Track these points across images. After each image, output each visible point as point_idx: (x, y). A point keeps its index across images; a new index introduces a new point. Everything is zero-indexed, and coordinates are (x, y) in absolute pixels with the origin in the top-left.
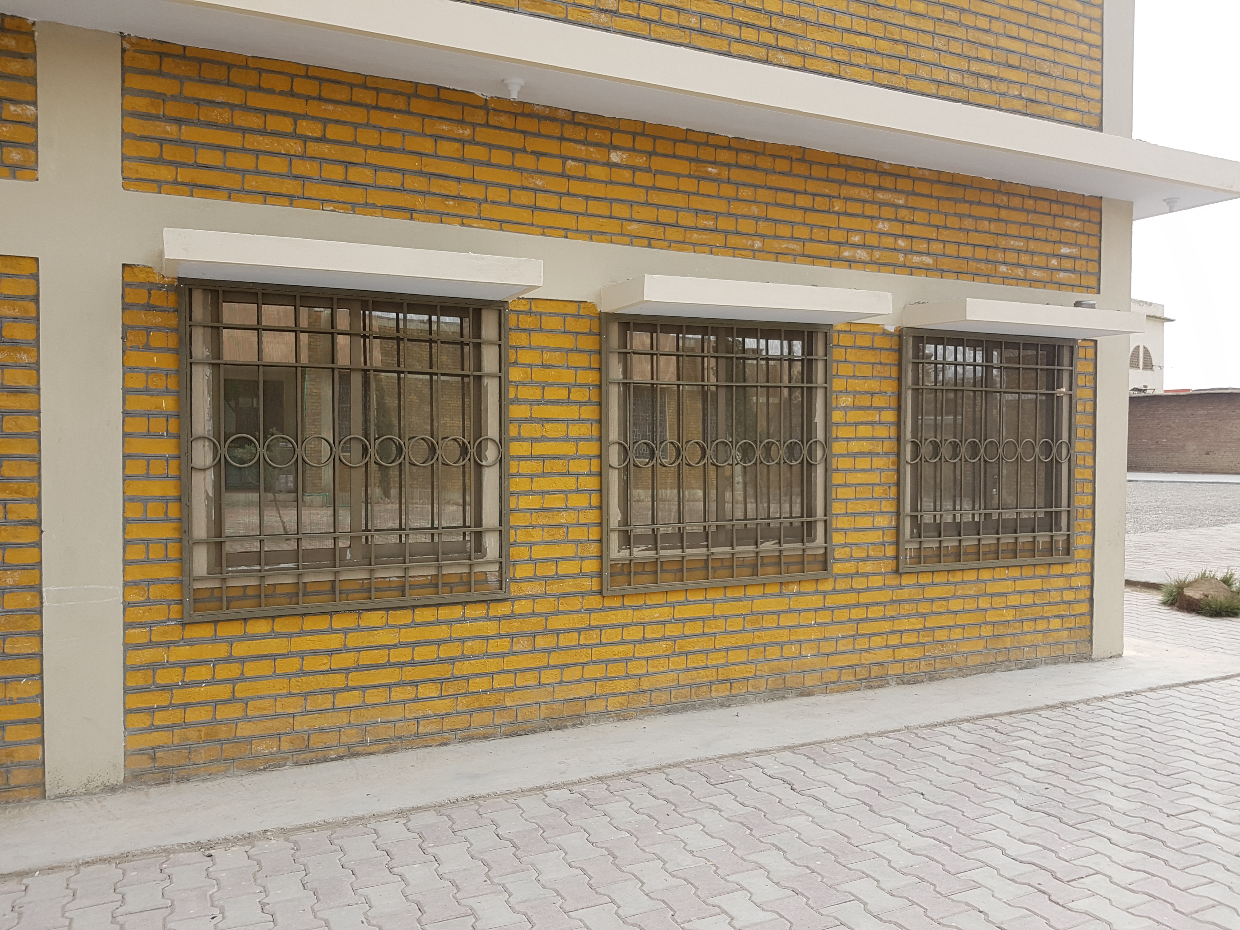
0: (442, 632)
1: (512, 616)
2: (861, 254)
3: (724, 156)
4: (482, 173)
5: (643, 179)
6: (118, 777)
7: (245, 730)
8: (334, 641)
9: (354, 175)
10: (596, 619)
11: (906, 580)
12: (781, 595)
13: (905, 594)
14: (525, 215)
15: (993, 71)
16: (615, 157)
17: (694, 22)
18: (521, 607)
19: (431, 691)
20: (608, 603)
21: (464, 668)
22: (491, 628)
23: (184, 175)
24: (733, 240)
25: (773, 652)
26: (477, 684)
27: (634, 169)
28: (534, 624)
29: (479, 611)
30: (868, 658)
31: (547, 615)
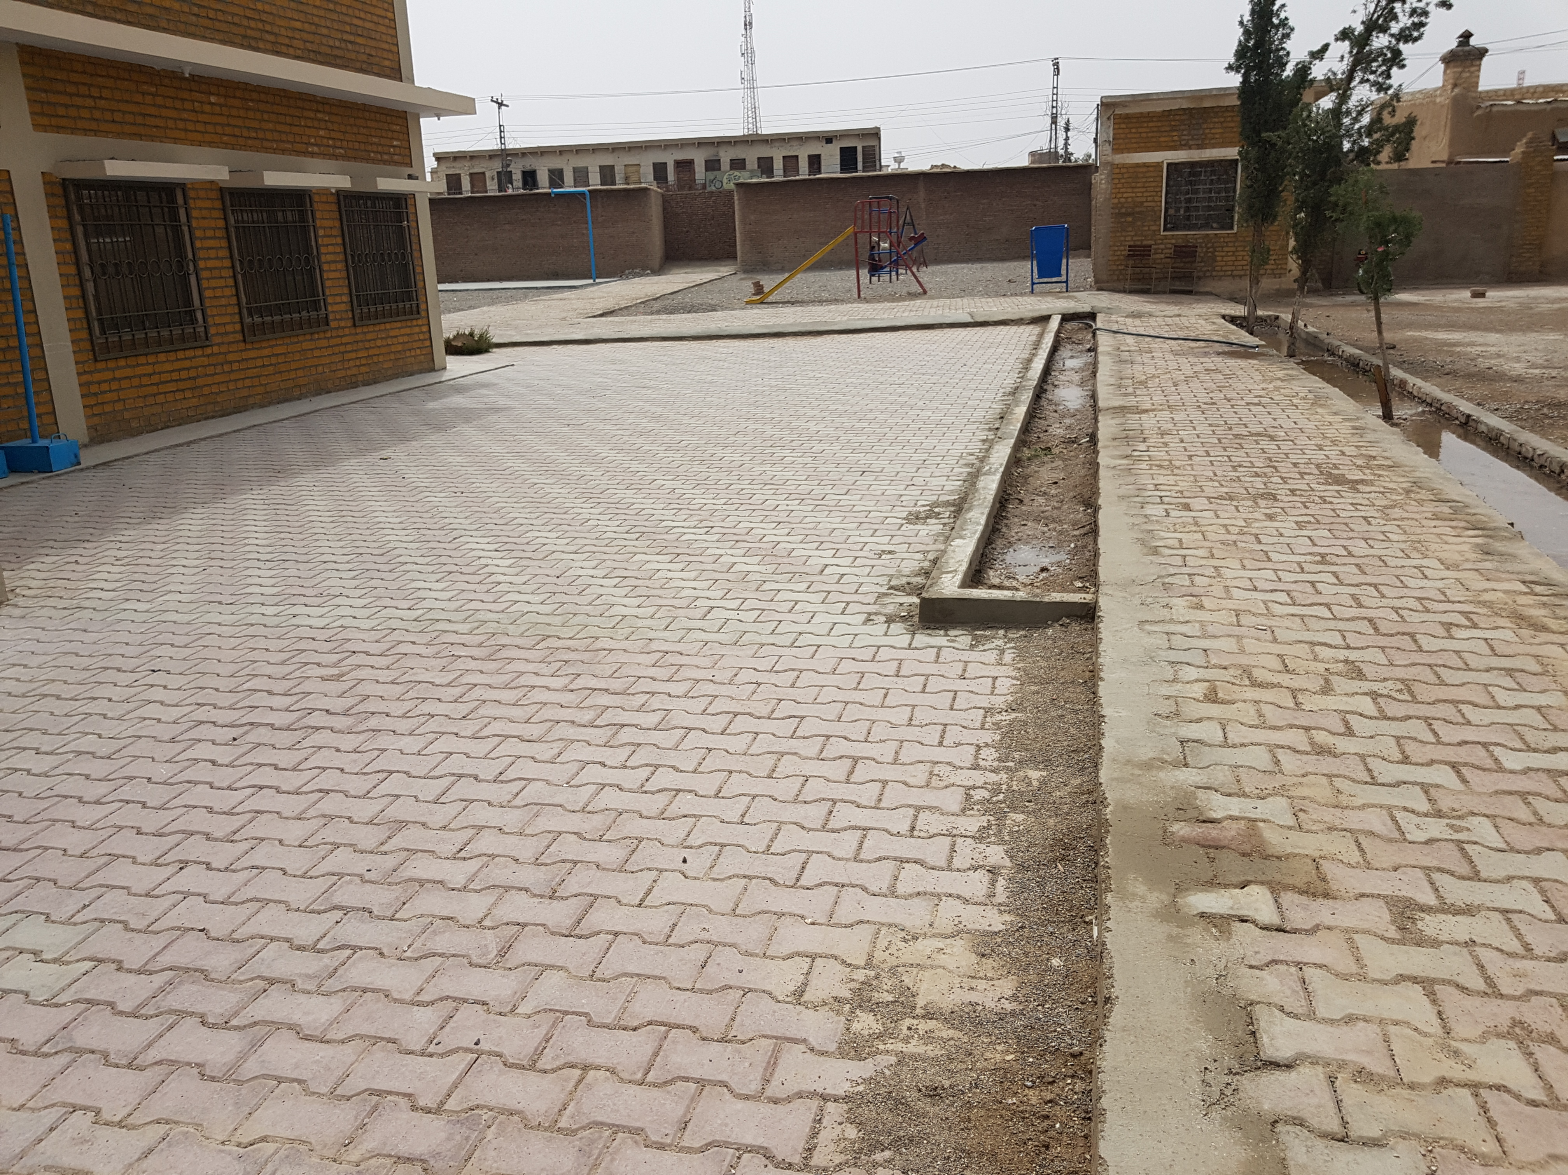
0: (187, 364)
1: (213, 354)
2: (316, 149)
3: (255, 96)
4: (165, 112)
5: (225, 110)
6: (86, 440)
7: (127, 415)
8: (149, 369)
9: (118, 117)
10: (245, 355)
11: (359, 330)
12: (312, 340)
13: (358, 338)
14: (182, 135)
15: (352, 38)
16: (213, 99)
17: (230, 18)
18: (216, 349)
19: (188, 394)
20: (248, 346)
21: (200, 382)
22: (205, 361)
23: (54, 121)
24: (266, 144)
25: (313, 370)
26: (206, 390)
27: (221, 105)
28: (221, 358)
29: (199, 352)
30: (349, 373)
31: (225, 354)
